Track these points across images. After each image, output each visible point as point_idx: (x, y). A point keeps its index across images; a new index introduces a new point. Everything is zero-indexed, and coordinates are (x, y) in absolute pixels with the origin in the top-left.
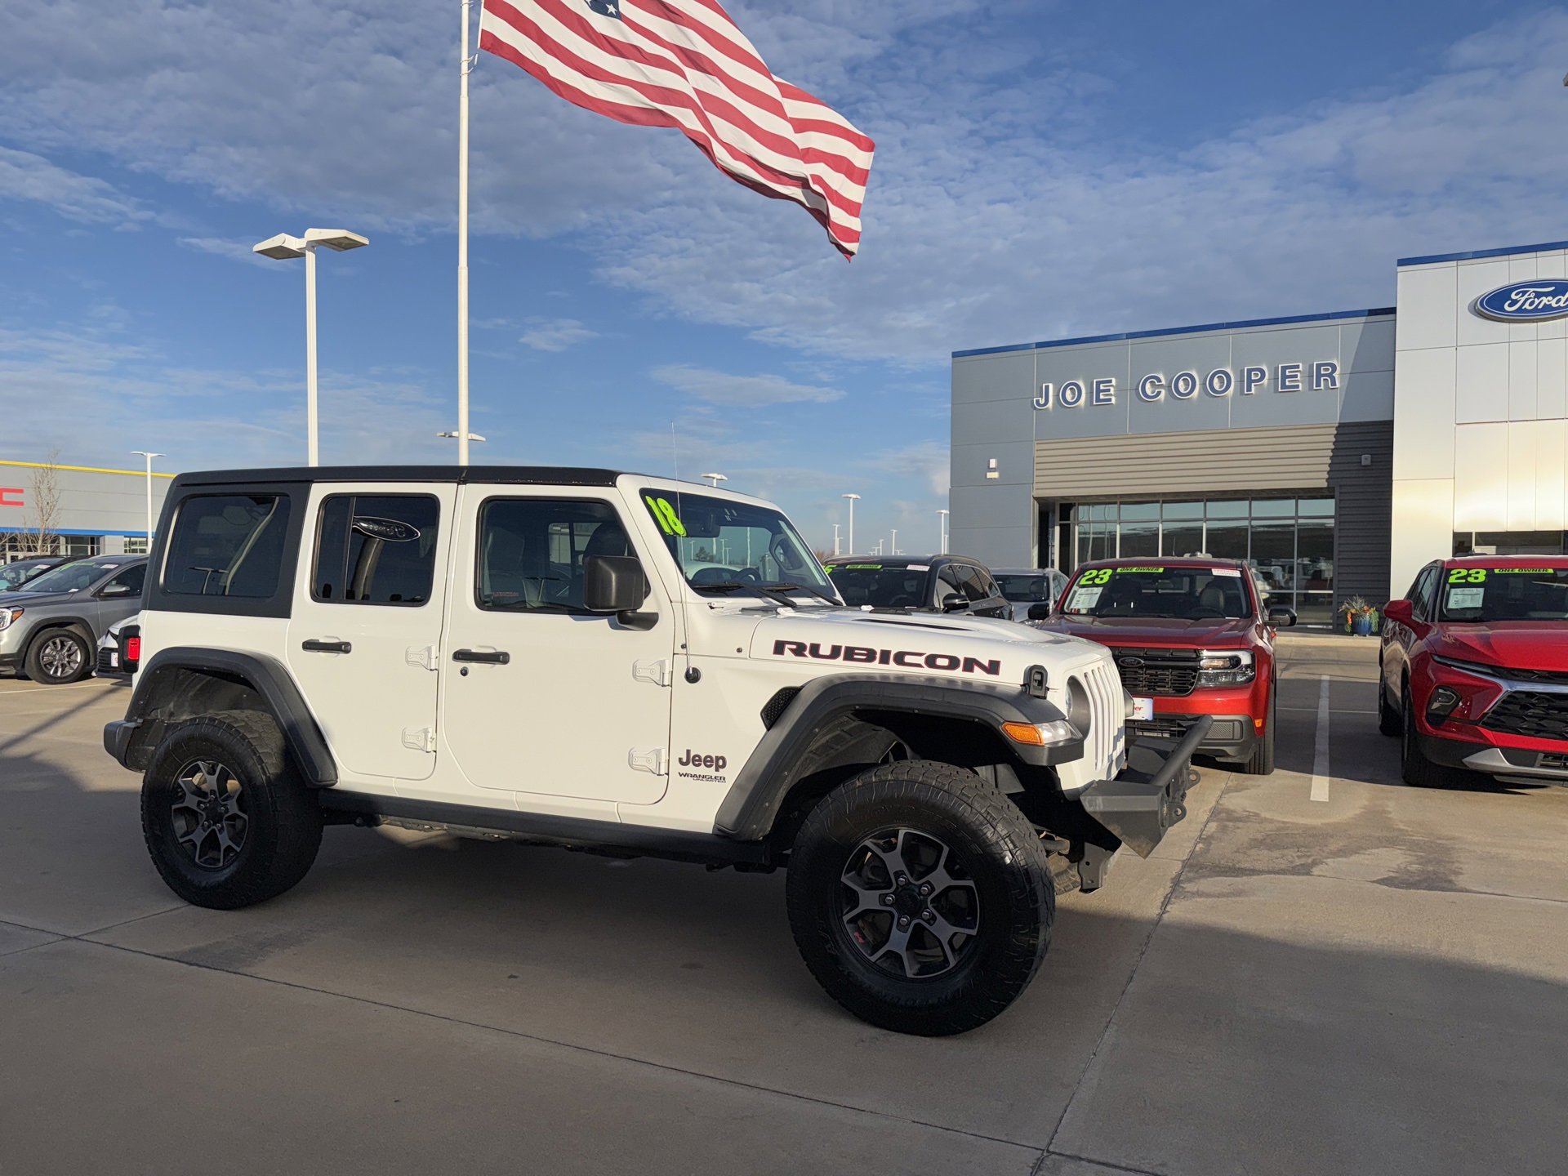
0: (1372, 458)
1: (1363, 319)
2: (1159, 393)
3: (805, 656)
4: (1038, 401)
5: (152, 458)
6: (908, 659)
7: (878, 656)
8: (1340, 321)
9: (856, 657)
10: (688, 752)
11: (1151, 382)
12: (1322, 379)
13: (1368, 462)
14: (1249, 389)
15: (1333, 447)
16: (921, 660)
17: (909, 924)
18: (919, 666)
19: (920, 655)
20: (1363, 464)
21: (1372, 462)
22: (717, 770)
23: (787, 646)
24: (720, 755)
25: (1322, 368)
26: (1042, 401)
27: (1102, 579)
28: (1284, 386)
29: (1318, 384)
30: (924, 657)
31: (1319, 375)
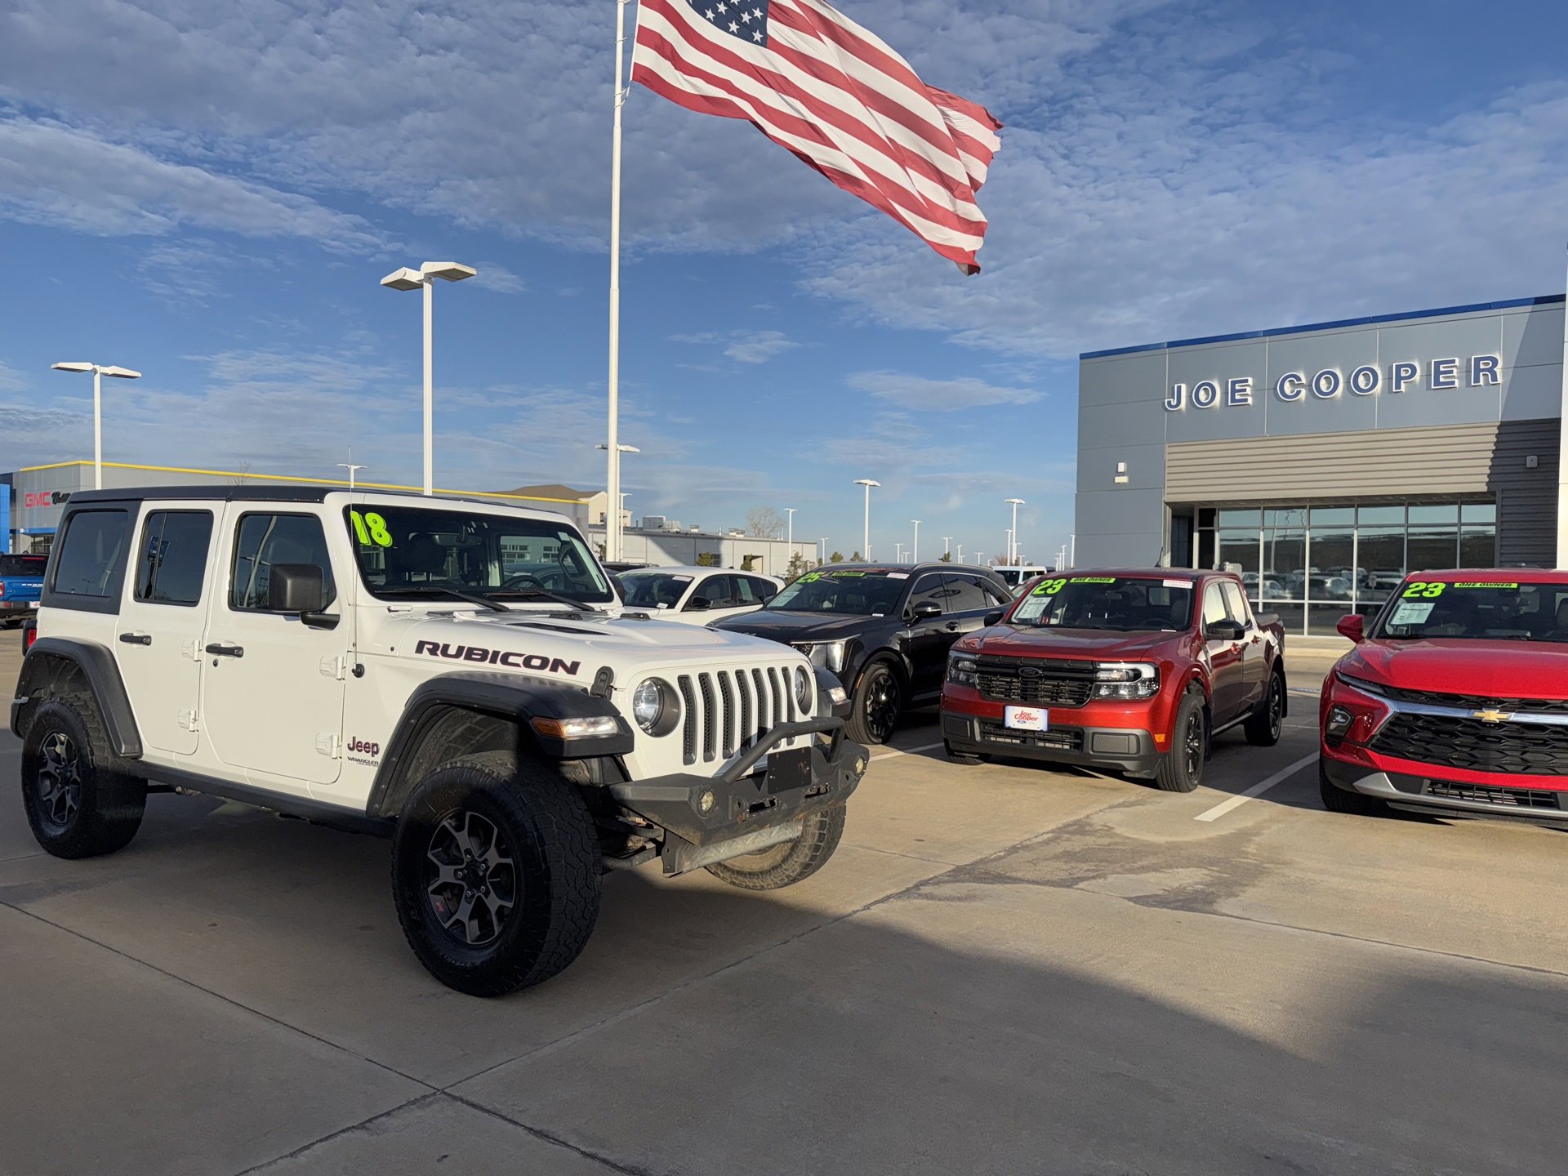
0: (1538, 459)
1: (1529, 308)
2: (1299, 392)
3: (437, 655)
4: (1169, 403)
5: (355, 470)
6: (511, 659)
7: (489, 656)
8: (1502, 311)
9: (473, 656)
10: (354, 738)
11: (1290, 381)
12: (1481, 374)
13: (1535, 464)
14: (1399, 386)
15: (1494, 448)
16: (520, 660)
17: (472, 896)
18: (518, 665)
19: (521, 655)
20: (1528, 466)
21: (1539, 464)
22: (373, 756)
23: (427, 646)
24: (375, 743)
25: (1481, 362)
26: (1174, 403)
27: (1054, 589)
28: (1437, 382)
29: (1477, 380)
30: (524, 657)
31: (1478, 370)
